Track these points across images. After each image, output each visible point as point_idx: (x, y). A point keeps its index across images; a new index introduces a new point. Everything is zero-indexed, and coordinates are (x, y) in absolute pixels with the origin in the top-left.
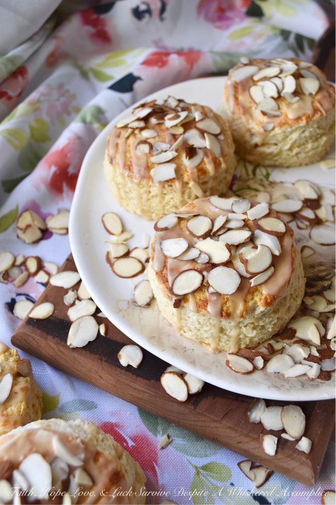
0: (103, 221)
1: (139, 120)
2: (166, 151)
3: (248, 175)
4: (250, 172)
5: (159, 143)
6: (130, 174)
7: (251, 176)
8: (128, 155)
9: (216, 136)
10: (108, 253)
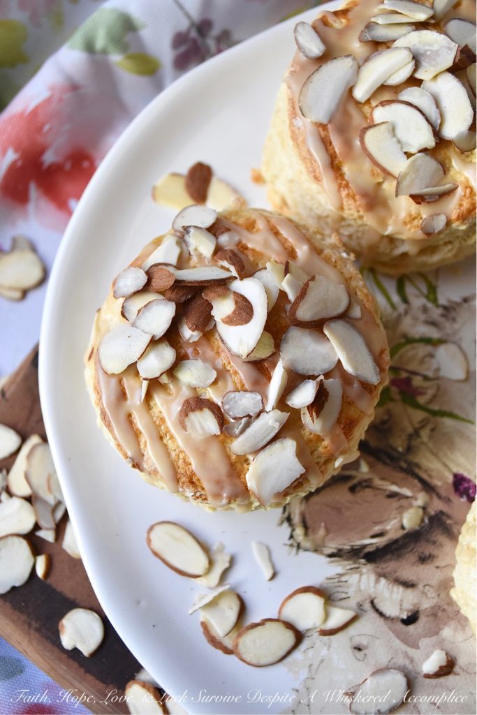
0: (156, 554)
1: (154, 342)
2: (258, 415)
3: (393, 306)
4: (396, 298)
5: (232, 395)
6: (198, 494)
7: (402, 307)
8: (170, 445)
9: (344, 316)
10: (205, 626)
